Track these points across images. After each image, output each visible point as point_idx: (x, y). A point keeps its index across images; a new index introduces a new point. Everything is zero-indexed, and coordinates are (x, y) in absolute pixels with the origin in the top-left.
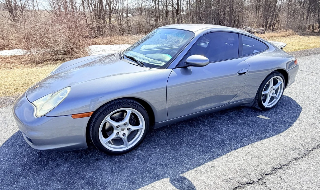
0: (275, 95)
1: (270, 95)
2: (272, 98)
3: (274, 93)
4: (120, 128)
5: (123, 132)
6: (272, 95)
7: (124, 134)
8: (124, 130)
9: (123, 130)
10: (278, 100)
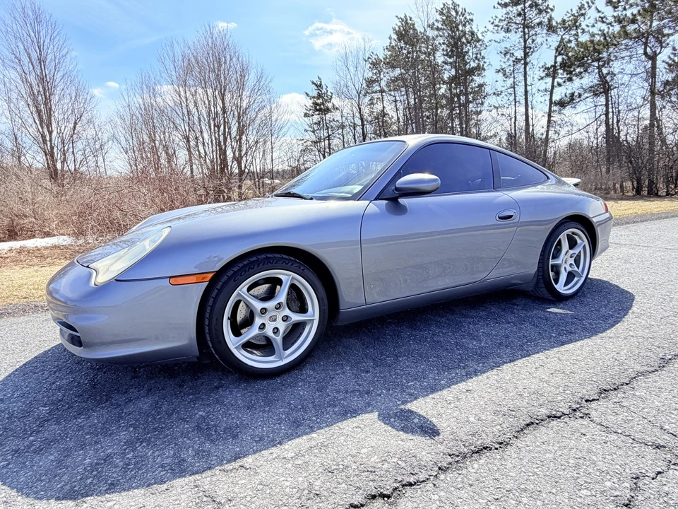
0: (576, 269)
1: (565, 268)
2: (571, 276)
3: (573, 263)
4: (268, 315)
5: (274, 325)
6: (569, 269)
7: (276, 331)
8: (275, 320)
9: (273, 321)
10: (583, 279)
